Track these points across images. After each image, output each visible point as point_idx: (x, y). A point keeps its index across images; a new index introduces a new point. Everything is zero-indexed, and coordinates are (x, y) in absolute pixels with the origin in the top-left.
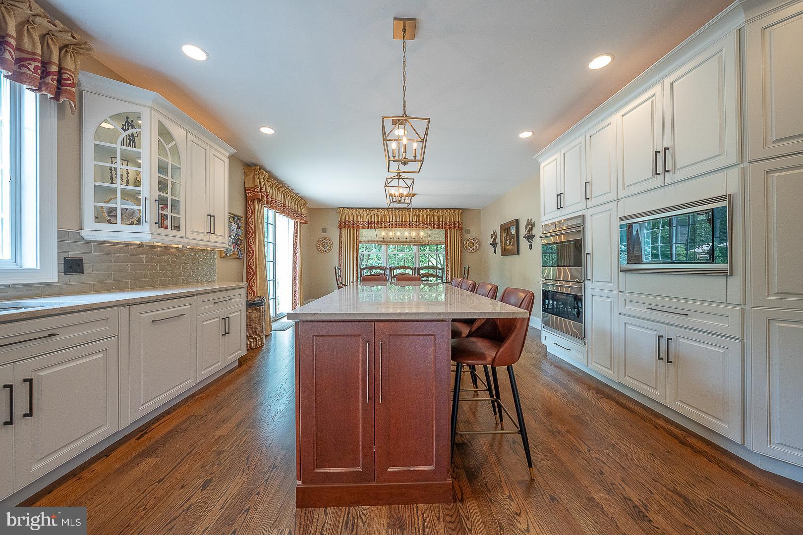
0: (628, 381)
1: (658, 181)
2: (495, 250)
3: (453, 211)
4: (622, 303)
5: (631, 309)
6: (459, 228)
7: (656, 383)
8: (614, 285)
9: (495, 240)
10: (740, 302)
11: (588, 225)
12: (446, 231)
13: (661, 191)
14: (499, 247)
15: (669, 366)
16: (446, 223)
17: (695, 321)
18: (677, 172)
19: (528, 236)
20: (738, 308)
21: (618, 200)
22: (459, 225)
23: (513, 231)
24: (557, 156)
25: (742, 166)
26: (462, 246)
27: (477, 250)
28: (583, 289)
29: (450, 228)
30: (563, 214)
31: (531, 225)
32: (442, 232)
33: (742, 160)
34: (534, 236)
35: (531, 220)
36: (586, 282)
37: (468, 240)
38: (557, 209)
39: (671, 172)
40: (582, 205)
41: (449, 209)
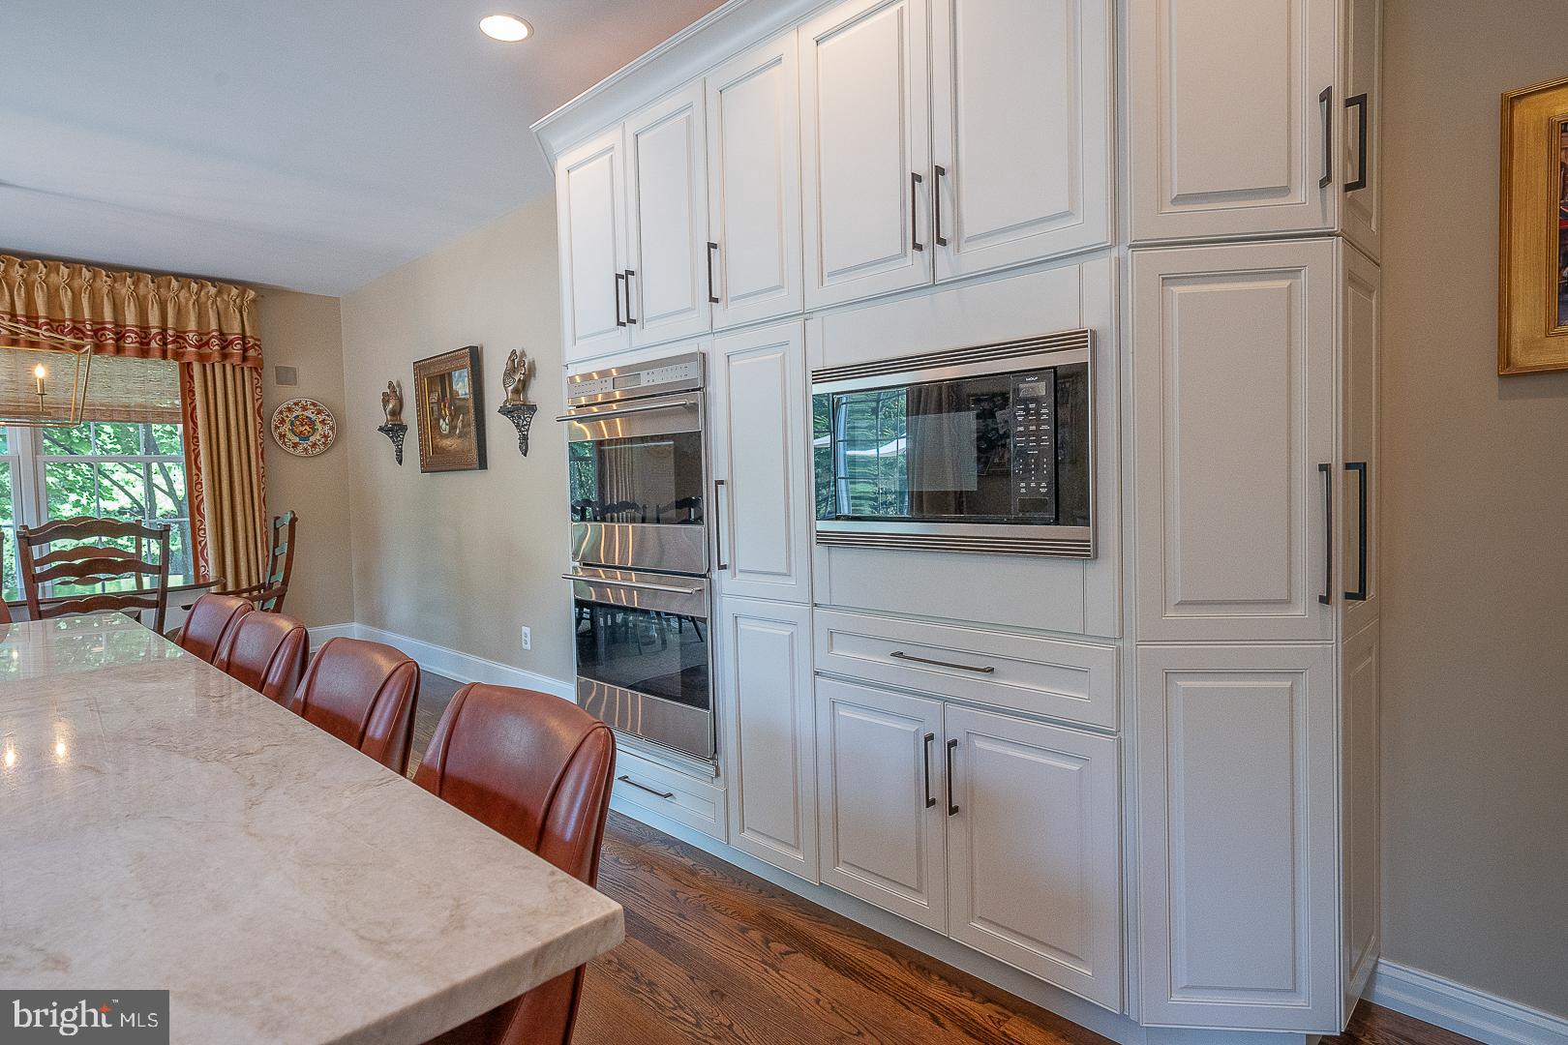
0: (843, 876)
1: (915, 269)
2: (399, 452)
3: (213, 291)
4: (822, 638)
5: (847, 656)
6: (245, 359)
7: (919, 879)
8: (795, 586)
9: (396, 413)
10: (1115, 632)
11: (717, 388)
12: (186, 369)
13: (923, 300)
14: (412, 441)
15: (950, 822)
16: (180, 337)
17: (1011, 686)
18: (965, 248)
19: (516, 408)
20: (1109, 649)
21: (805, 315)
22: (245, 350)
23: (462, 387)
24: (610, 138)
25: (1114, 253)
26: (265, 427)
27: (329, 445)
28: (706, 596)
29: (202, 359)
30: (635, 345)
31: (521, 371)
32: (165, 373)
33: (1117, 240)
34: (533, 409)
35: (523, 354)
36: (716, 574)
37: (289, 410)
38: (619, 324)
39: (950, 246)
40: (697, 321)
41: (196, 278)
